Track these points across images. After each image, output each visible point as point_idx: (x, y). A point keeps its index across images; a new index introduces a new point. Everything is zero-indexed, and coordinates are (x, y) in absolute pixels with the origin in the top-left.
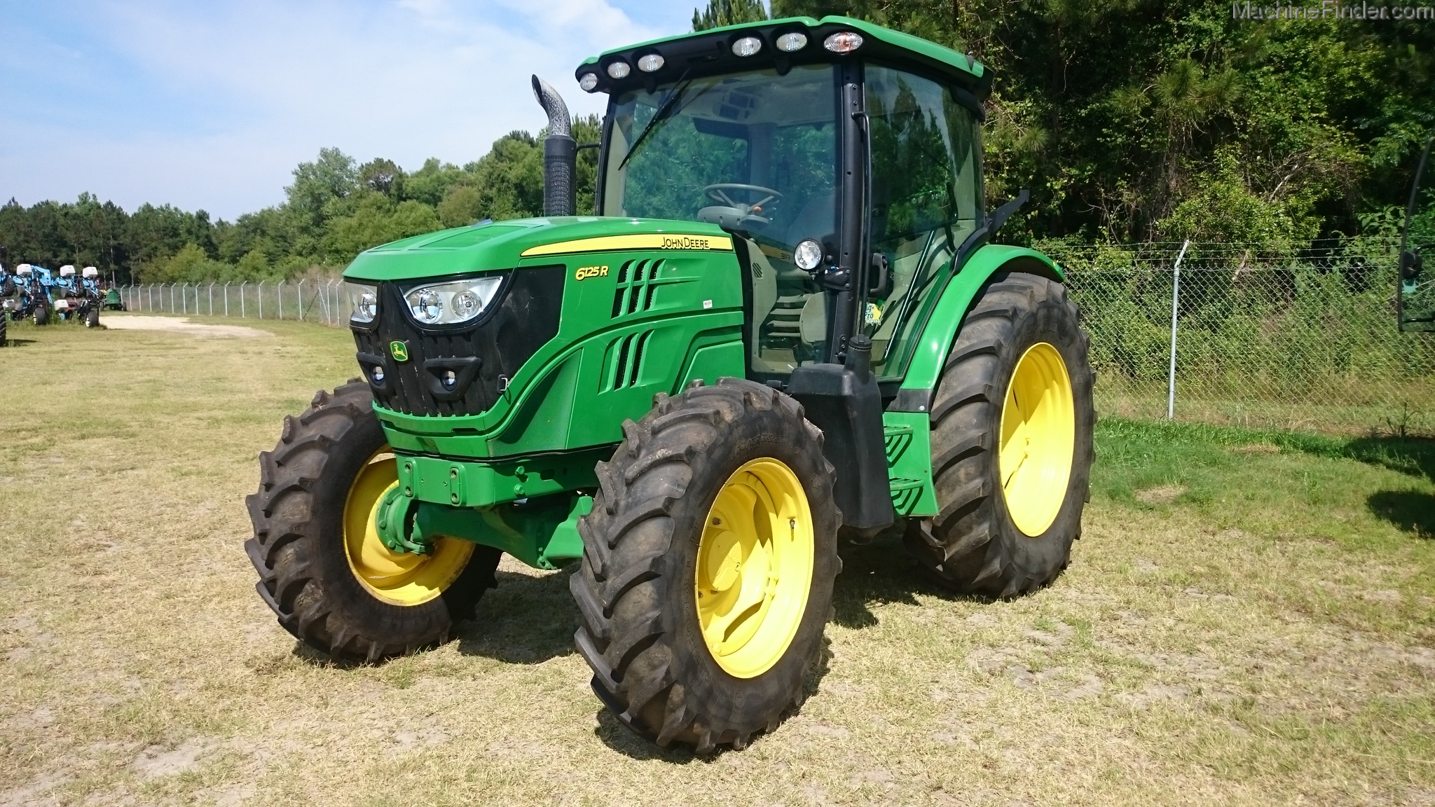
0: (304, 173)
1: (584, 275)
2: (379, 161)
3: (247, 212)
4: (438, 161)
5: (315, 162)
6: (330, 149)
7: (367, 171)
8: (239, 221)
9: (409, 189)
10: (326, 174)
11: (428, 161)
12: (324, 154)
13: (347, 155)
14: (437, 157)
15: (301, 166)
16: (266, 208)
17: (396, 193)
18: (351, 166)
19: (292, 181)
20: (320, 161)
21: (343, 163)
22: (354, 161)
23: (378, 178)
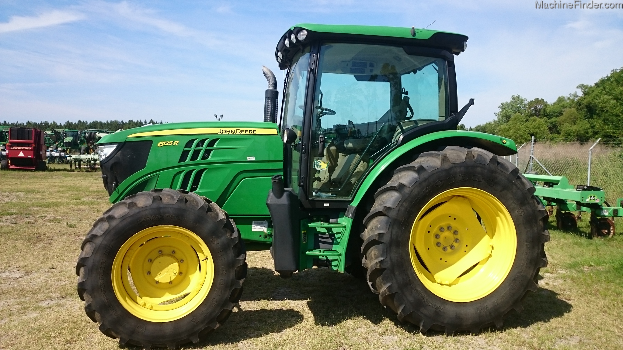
0: (504, 106)
1: (162, 144)
2: (537, 99)
3: (479, 124)
4: (564, 97)
5: (509, 102)
6: (516, 96)
7: (530, 104)
8: (476, 128)
9: (548, 111)
10: (513, 106)
11: (559, 97)
12: (513, 98)
13: (523, 98)
14: (564, 96)
15: (502, 104)
16: (488, 122)
17: (543, 113)
18: (526, 103)
19: (499, 110)
20: (512, 101)
21: (522, 101)
22: (526, 100)
23: (536, 107)
